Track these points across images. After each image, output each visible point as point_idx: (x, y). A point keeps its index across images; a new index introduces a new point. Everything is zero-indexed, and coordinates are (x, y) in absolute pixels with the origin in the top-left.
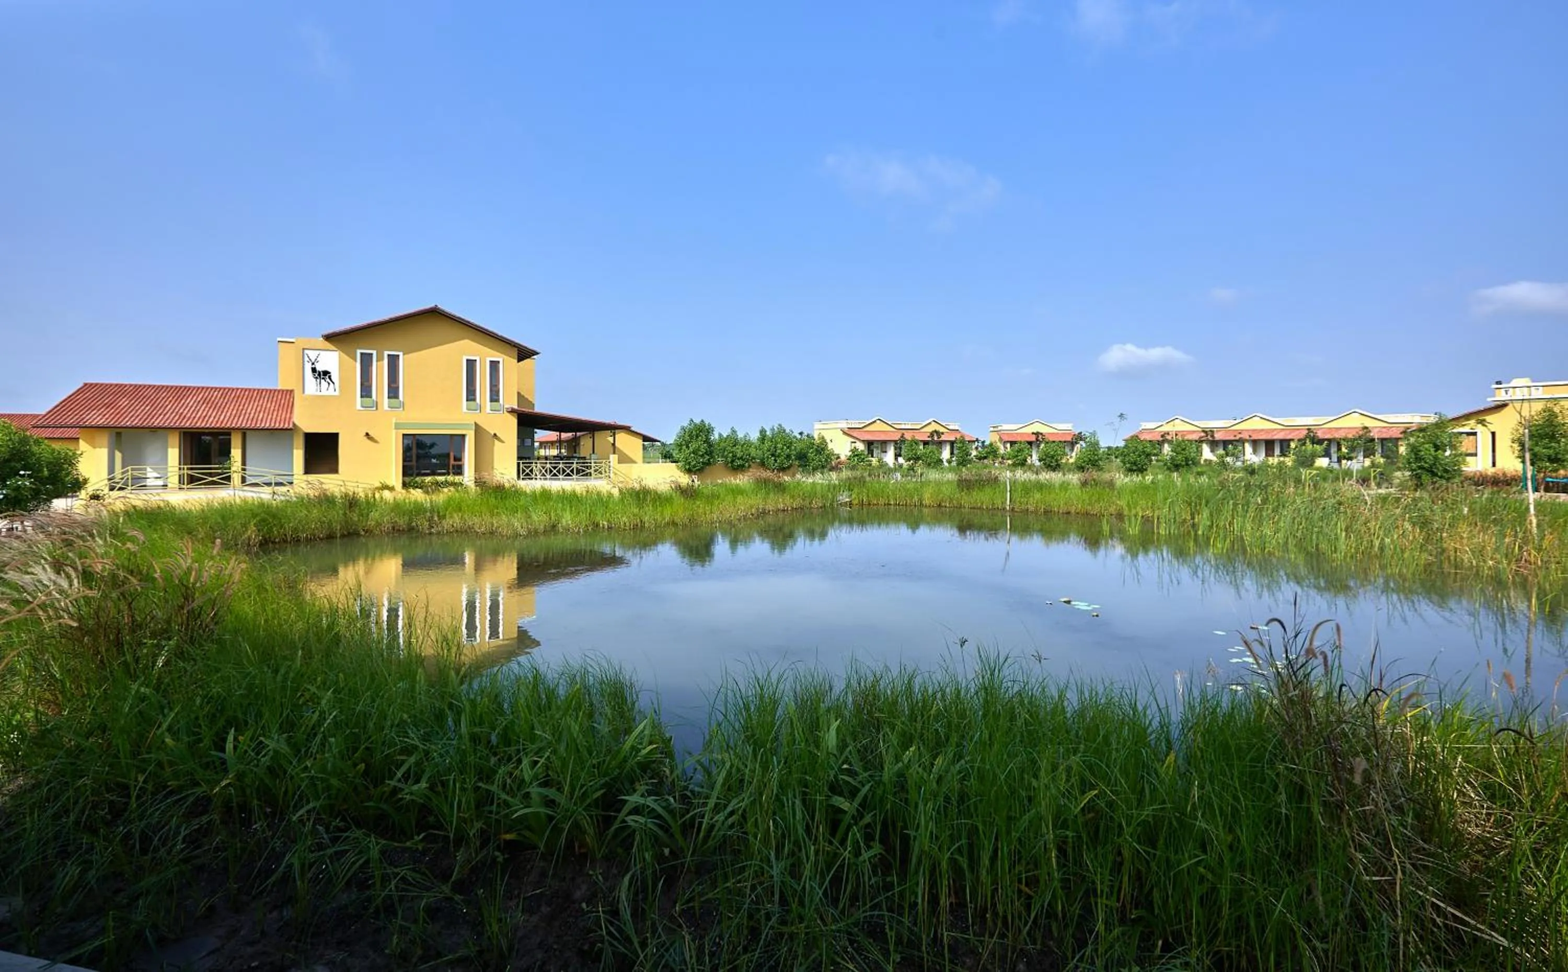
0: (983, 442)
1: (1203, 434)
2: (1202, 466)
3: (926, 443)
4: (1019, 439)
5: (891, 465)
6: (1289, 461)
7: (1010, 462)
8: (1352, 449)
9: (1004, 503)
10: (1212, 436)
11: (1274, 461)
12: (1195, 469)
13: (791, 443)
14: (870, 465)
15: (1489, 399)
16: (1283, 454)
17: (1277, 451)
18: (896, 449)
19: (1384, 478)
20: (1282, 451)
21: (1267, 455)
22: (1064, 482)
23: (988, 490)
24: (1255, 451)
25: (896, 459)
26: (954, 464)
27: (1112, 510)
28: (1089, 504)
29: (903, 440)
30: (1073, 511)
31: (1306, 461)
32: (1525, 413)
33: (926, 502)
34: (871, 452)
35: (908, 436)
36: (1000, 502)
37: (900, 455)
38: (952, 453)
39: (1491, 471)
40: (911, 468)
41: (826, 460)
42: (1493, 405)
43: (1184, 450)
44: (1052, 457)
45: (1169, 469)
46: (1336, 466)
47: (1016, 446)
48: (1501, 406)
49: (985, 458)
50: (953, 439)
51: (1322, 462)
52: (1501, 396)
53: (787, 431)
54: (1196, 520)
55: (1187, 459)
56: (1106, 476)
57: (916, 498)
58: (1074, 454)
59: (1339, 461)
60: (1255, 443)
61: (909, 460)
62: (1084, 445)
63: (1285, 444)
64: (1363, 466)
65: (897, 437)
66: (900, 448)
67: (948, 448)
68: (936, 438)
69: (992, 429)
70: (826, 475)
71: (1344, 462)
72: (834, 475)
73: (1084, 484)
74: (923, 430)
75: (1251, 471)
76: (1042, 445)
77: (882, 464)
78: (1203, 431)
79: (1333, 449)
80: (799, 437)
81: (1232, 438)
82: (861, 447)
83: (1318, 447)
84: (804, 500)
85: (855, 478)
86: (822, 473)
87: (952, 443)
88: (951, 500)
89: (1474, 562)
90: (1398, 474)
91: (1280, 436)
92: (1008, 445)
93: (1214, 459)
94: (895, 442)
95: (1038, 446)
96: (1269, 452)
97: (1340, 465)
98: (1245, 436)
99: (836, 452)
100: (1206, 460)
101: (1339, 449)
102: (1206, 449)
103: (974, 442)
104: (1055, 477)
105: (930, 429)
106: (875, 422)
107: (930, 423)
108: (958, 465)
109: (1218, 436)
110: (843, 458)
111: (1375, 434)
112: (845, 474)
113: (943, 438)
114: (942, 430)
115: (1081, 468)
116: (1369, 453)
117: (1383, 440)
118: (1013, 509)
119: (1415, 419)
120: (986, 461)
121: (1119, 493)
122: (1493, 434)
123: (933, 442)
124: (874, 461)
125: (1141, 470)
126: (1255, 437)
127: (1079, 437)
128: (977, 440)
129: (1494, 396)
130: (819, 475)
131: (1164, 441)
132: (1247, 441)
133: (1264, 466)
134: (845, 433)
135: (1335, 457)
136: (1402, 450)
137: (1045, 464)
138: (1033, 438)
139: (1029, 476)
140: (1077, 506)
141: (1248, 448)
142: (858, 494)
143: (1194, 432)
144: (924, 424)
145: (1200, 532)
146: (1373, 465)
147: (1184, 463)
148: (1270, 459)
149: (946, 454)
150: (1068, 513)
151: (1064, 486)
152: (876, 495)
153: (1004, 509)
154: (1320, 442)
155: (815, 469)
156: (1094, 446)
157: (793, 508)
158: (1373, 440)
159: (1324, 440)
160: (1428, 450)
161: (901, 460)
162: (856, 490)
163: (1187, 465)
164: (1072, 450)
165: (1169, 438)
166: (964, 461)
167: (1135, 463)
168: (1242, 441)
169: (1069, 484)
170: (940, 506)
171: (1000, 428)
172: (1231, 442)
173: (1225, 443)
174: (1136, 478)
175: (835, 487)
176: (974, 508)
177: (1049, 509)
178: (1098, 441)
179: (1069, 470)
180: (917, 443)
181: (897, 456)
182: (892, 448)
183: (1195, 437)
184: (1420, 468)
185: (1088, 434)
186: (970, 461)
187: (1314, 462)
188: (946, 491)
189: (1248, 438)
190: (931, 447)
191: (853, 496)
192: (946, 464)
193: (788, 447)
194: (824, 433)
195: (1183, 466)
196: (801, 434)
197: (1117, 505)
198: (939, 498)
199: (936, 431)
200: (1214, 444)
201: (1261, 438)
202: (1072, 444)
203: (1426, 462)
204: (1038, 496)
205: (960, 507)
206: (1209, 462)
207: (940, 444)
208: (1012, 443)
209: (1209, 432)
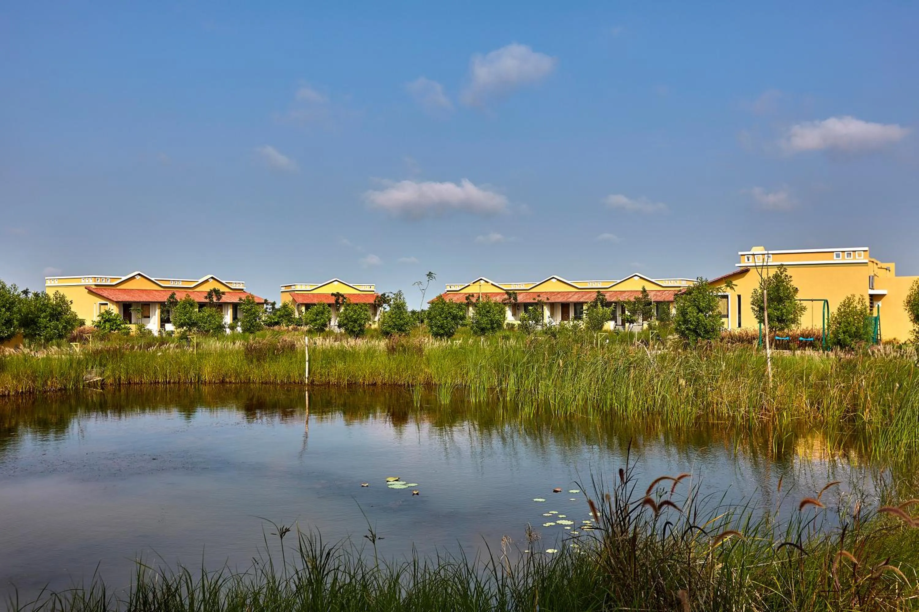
0: (273, 304)
1: (506, 296)
2: (504, 330)
3: (202, 305)
4: (315, 302)
5: (156, 334)
6: (582, 325)
7: (306, 328)
8: (633, 312)
9: (302, 375)
10: (515, 299)
11: (569, 324)
12: (499, 334)
13: (13, 303)
14: (128, 334)
15: (737, 265)
16: (578, 317)
17: (572, 314)
18: (162, 312)
19: (660, 339)
20: (575, 313)
21: (563, 319)
22: (369, 349)
23: (283, 362)
24: (552, 315)
25: (162, 326)
26: (239, 329)
27: (421, 378)
28: (396, 374)
29: (173, 302)
30: (379, 382)
31: (597, 325)
32: (765, 276)
33: (206, 377)
34: (127, 316)
35: (180, 296)
36: (297, 374)
37: (168, 321)
38: (235, 318)
39: (737, 331)
40: (184, 337)
41: (65, 328)
42: (739, 269)
43: (488, 312)
44: (355, 321)
45: (475, 333)
46: (621, 328)
47: (314, 309)
48: (744, 272)
49: (277, 323)
50: (236, 300)
51: (610, 325)
52: (745, 263)
53: (8, 286)
54: (504, 386)
55: (492, 321)
56: (414, 341)
57: (192, 374)
58: (376, 319)
59: (623, 324)
60: (552, 306)
61: (181, 326)
62: (388, 309)
63: (578, 305)
64: (642, 329)
65: (164, 297)
66: (168, 312)
67: (230, 311)
68: (215, 300)
69: (283, 289)
70: (65, 349)
71: (627, 325)
72: (77, 347)
73: (391, 350)
74: (197, 289)
75: (551, 333)
76: (342, 310)
77: (144, 333)
78: (507, 293)
79: (619, 312)
80: (23, 296)
81: (532, 301)
82: (115, 310)
83: (608, 310)
84: (34, 382)
85: (108, 351)
86: (59, 346)
87: (235, 306)
88: (237, 375)
89: (731, 413)
90: (670, 337)
91: (574, 299)
92: (303, 309)
93: (517, 323)
94: (162, 304)
95: (338, 310)
96: (565, 316)
97: (624, 328)
98: (544, 299)
99: (80, 317)
100: (508, 324)
101: (623, 312)
102: (509, 313)
103: (263, 304)
104: (360, 344)
105: (207, 288)
106: (133, 277)
107: (207, 281)
108: (244, 331)
109: (521, 299)
110: (89, 324)
111: (652, 297)
112: (93, 345)
113: (224, 299)
114: (222, 289)
115: (386, 334)
116: (647, 316)
117: (658, 303)
118: (312, 383)
119: (684, 284)
120: (276, 328)
121: (428, 359)
122: (739, 297)
123: (211, 305)
124: (133, 327)
125: (450, 335)
126: (552, 300)
127: (382, 300)
128: (266, 302)
129: (740, 263)
130: (54, 349)
131: (468, 305)
132: (546, 303)
133: (563, 328)
134: (91, 292)
135: (620, 322)
136: (673, 311)
137: (346, 330)
138: (332, 300)
139: (329, 343)
140: (383, 377)
141: (547, 312)
142: (113, 370)
143: (498, 294)
144: (201, 281)
145: (508, 399)
146: (650, 327)
147: (489, 326)
148: (565, 322)
149: (228, 318)
150: (375, 384)
151: (370, 353)
152: (140, 372)
153: (302, 383)
154: (608, 304)
155: (48, 340)
156: (400, 307)
157: (17, 392)
158: (650, 303)
159: (611, 303)
160: (692, 312)
161: (169, 327)
162: (110, 366)
163: (493, 328)
164: (375, 314)
165: (474, 300)
166: (250, 328)
167: (442, 327)
168: (540, 304)
169: (375, 351)
170: (223, 382)
171: (293, 288)
172: (531, 304)
173: (526, 305)
174: (445, 343)
175: (79, 362)
176: (266, 383)
177: (353, 380)
178: (404, 303)
179: (372, 337)
180: (192, 305)
181: (164, 321)
182: (158, 312)
183: (498, 299)
184: (687, 329)
185: (391, 296)
186: (259, 328)
187: (602, 326)
188: (232, 363)
189: (545, 301)
190: (207, 311)
191: (108, 373)
192: (228, 331)
193: (8, 309)
194: (62, 291)
195: (488, 330)
196: (26, 292)
197: (425, 373)
198: (223, 372)
199: (215, 290)
200: (516, 307)
201: (557, 301)
202: (375, 307)
203: (692, 324)
204: (340, 365)
205: (248, 382)
206: (511, 327)
207: (221, 306)
208: (308, 306)
209: (511, 294)
